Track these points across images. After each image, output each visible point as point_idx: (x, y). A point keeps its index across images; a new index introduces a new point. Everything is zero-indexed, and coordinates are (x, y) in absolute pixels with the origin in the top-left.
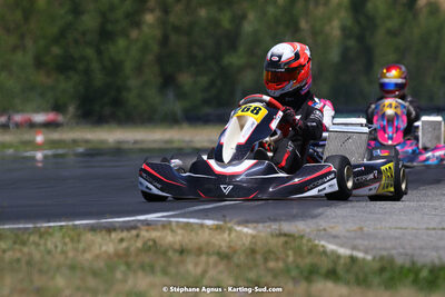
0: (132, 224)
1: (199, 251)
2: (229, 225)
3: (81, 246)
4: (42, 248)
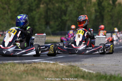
0: (30, 62)
1: (48, 70)
2: (57, 63)
3: (15, 68)
4: (4, 68)
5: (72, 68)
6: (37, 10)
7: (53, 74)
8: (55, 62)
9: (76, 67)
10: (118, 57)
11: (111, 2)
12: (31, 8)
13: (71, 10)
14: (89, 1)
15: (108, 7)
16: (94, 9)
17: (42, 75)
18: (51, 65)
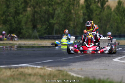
0: (17, 67)
1: (35, 75)
3: (1, 73)
5: (59, 73)
6: (24, 14)
7: (40, 79)
8: (42, 67)
9: (64, 71)
10: (107, 61)
11: (99, 5)
12: (18, 11)
13: (59, 13)
14: (76, 4)
15: (96, 10)
16: (82, 11)
17: (29, 80)
18: (38, 69)
